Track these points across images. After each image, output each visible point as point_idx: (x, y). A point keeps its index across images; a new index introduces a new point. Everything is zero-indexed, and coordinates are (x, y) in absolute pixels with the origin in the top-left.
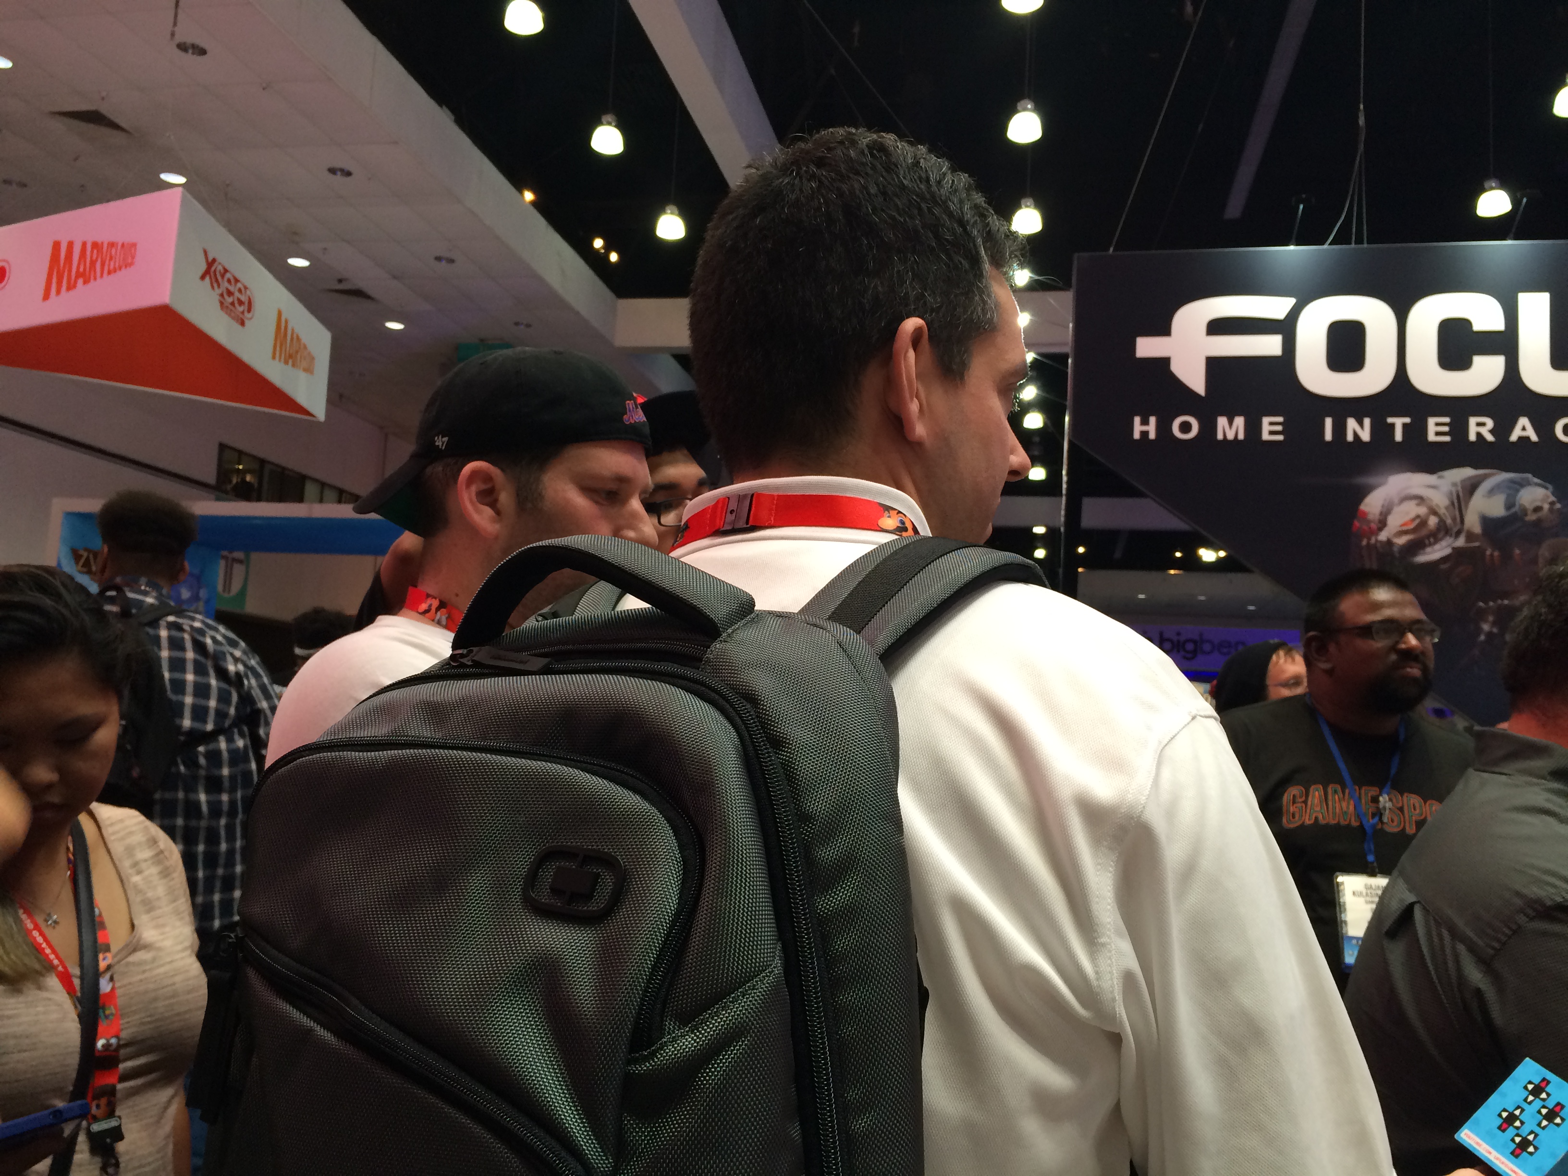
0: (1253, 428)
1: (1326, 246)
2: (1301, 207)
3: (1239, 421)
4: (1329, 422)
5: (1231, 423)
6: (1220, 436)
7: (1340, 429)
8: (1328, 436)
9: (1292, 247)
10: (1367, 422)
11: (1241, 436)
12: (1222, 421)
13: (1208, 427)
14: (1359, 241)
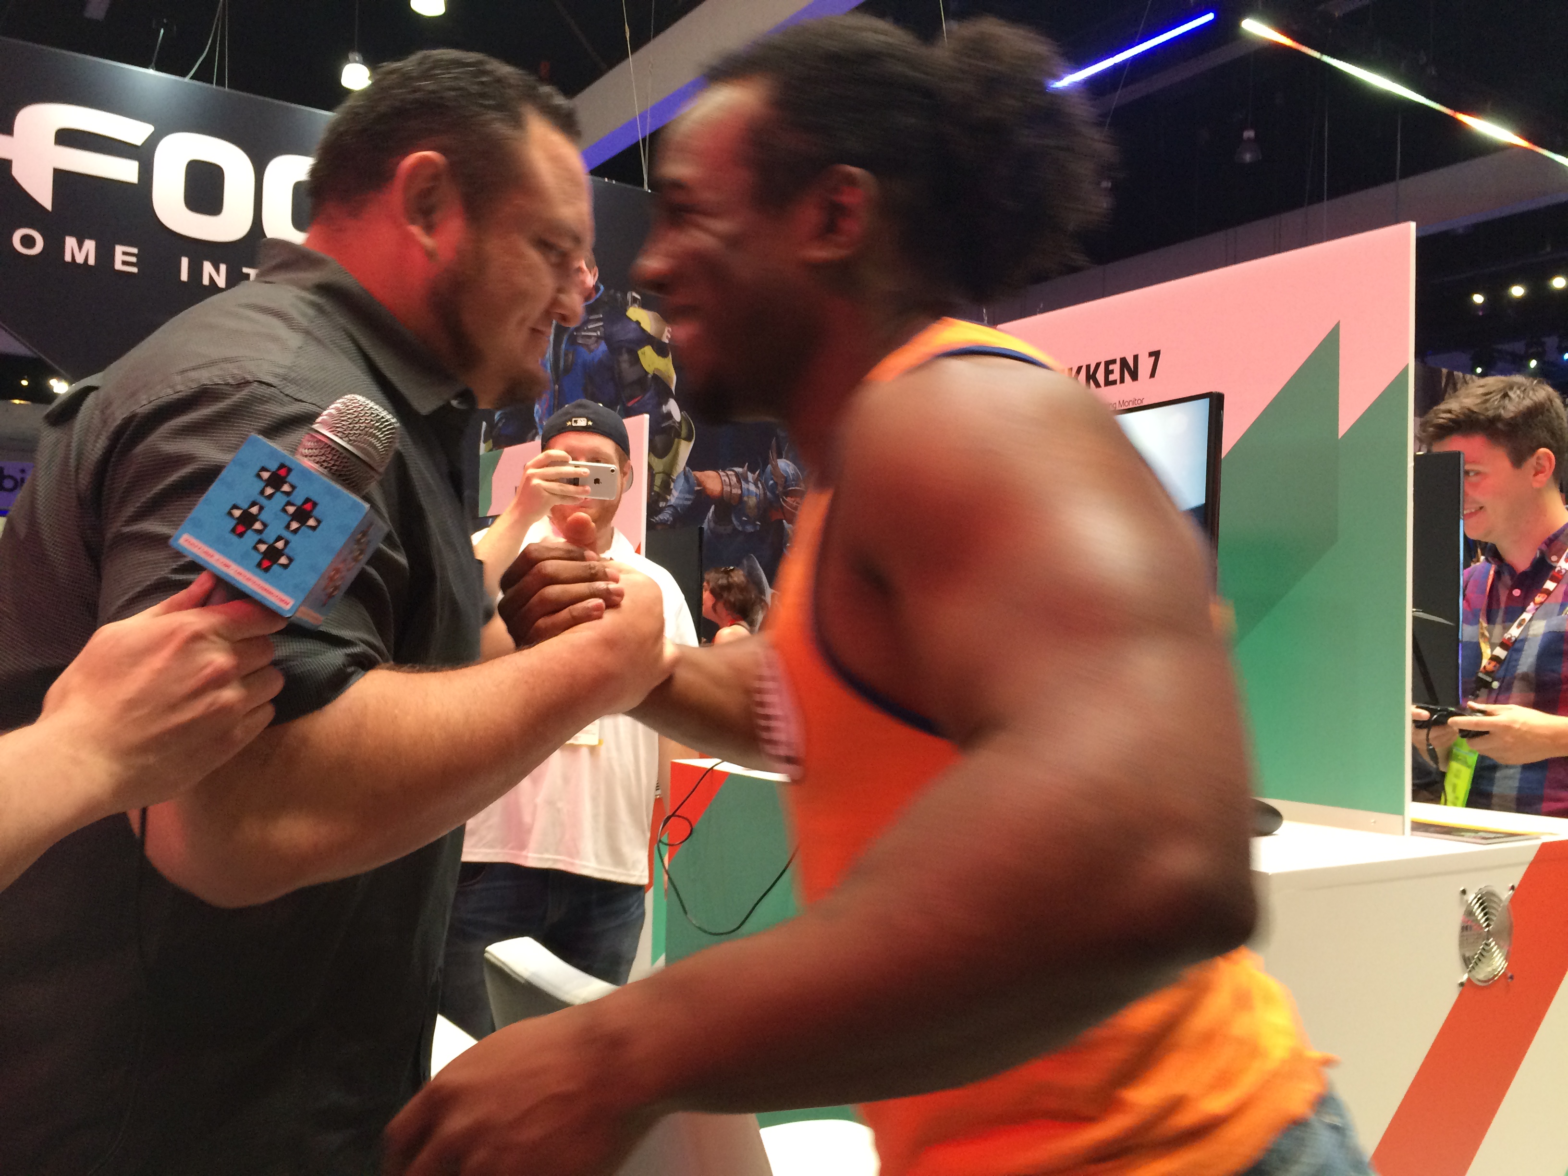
0: (105, 254)
1: (187, 79)
2: (162, 31)
3: (90, 245)
4: (185, 262)
5: (80, 246)
6: (68, 258)
7: (196, 271)
8: (184, 277)
9: (151, 72)
10: (223, 268)
11: (92, 261)
12: (71, 242)
13: (55, 247)
14: (221, 83)
